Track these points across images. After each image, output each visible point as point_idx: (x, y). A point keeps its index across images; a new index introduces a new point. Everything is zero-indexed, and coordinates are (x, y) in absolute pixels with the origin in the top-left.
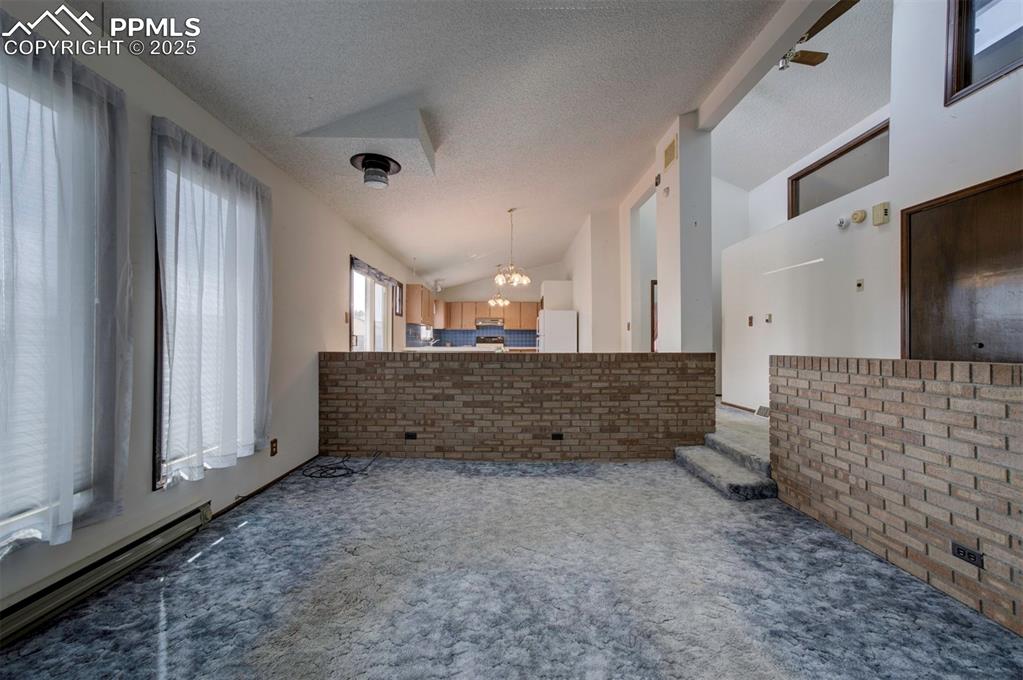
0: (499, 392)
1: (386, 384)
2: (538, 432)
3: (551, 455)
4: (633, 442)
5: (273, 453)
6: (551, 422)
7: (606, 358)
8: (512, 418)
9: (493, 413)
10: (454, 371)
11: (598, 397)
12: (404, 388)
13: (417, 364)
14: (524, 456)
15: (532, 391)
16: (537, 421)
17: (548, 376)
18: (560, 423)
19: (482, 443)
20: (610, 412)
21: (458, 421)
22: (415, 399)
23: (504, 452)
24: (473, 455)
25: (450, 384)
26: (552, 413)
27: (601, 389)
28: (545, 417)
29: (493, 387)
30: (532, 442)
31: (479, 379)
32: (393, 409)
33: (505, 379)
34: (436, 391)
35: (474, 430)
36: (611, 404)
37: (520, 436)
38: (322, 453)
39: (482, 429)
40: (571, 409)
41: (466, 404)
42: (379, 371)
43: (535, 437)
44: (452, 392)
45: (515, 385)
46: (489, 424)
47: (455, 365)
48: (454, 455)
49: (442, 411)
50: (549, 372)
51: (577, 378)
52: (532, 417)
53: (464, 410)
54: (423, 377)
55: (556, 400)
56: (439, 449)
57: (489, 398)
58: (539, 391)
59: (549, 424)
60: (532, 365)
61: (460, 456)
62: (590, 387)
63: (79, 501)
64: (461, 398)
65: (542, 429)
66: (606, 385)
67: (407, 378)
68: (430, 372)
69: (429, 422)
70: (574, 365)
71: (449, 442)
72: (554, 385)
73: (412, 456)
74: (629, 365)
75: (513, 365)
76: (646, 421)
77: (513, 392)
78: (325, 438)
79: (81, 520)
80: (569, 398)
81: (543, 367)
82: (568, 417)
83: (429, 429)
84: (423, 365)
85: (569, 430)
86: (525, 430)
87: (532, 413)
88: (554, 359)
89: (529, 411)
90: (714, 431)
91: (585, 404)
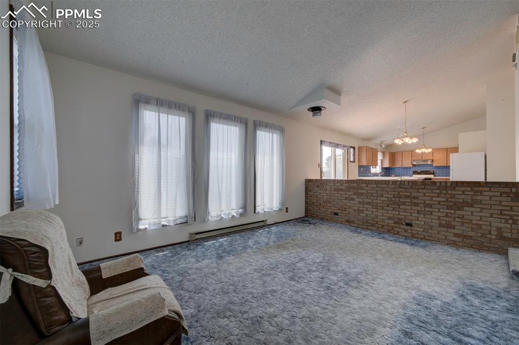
0: (375, 198)
1: (327, 192)
2: (397, 220)
3: (406, 234)
4: (465, 237)
5: (287, 212)
6: (405, 216)
7: (443, 184)
8: (382, 211)
9: (373, 208)
10: (354, 188)
12: (334, 194)
13: (339, 184)
14: (389, 231)
15: (393, 199)
16: (396, 215)
17: (403, 192)
18: (411, 218)
19: (367, 221)
20: (447, 216)
21: (356, 210)
22: (338, 199)
23: (378, 228)
24: (363, 226)
25: (353, 193)
26: (405, 212)
27: (439, 202)
28: (401, 213)
29: (372, 196)
30: (393, 225)
31: (365, 192)
32: (330, 202)
33: (379, 192)
34: (347, 196)
35: (364, 215)
36: (449, 211)
37: (387, 221)
38: (306, 216)
39: (367, 215)
40: (418, 211)
41: (359, 203)
42: (325, 187)
43: (395, 223)
44: (353, 197)
45: (384, 195)
46: (371, 213)
47: (355, 185)
48: (354, 225)
49: (349, 204)
50: (403, 190)
51: (421, 194)
52: (393, 212)
53: (359, 205)
54: (341, 190)
55: (408, 205)
56: (347, 221)
57: (371, 201)
58: (397, 199)
59: (403, 217)
60: (393, 186)
61: (357, 225)
62: (432, 200)
63: (241, 211)
64: (357, 200)
65: (399, 219)
66: (444, 199)
67: (335, 190)
68: (344, 188)
69: (344, 209)
70: (419, 187)
71: (352, 219)
72: (406, 197)
73: (336, 222)
74: (463, 189)
75: (383, 186)
76: (480, 226)
77: (383, 199)
78: (306, 212)
79: (241, 215)
80: (417, 205)
81: (399, 187)
82: (416, 215)
83: (343, 212)
84: (341, 185)
85: (417, 222)
86: (390, 218)
87: (394, 210)
88: (406, 184)
89: (392, 209)
91: (428, 209)
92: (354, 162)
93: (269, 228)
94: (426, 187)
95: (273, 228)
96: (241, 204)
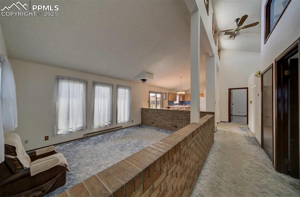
0: (166, 117)
1: (149, 114)
2: (172, 125)
3: (175, 130)
5: (132, 122)
6: (175, 123)
7: (186, 112)
8: (168, 122)
9: (165, 120)
10: (159, 112)
11: (185, 120)
12: (152, 115)
14: (170, 129)
15: (171, 117)
19: (163, 126)
21: (159, 121)
22: (153, 117)
23: (167, 128)
26: (175, 122)
27: (185, 118)
31: (163, 114)
32: (150, 118)
33: (167, 114)
34: (156, 116)
35: (162, 123)
36: (187, 122)
37: (169, 126)
38: (142, 124)
39: (163, 123)
41: (161, 118)
43: (172, 126)
44: (158, 116)
49: (157, 119)
50: (175, 114)
51: (180, 116)
52: (171, 122)
54: (154, 113)
55: (176, 119)
56: (156, 126)
57: (164, 118)
58: (173, 117)
60: (171, 112)
62: (183, 118)
63: (110, 123)
65: (173, 125)
66: (186, 117)
67: (152, 113)
69: (155, 121)
71: (158, 125)
72: (175, 116)
73: (152, 126)
75: (168, 112)
77: (168, 117)
78: (142, 122)
79: (110, 125)
80: (178, 119)
82: (178, 123)
84: (154, 111)
85: (178, 126)
86: (170, 124)
91: (181, 121)
92: (166, 99)
93: (123, 130)
94: (181, 113)
95: (125, 130)
96: (110, 120)
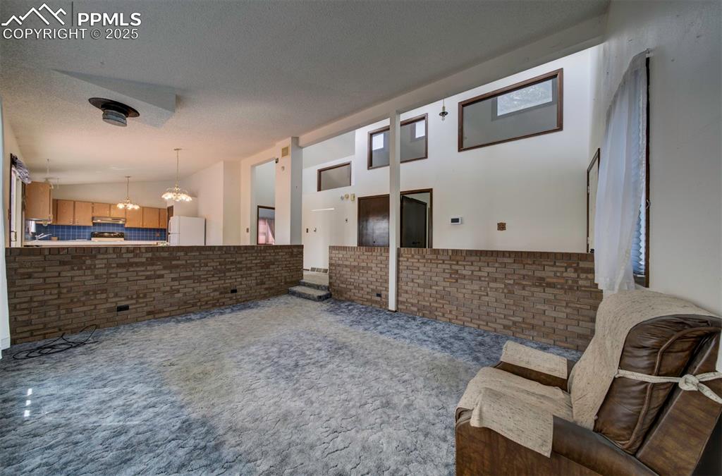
0: (198, 269)
1: (97, 272)
2: (223, 290)
3: (231, 302)
4: (271, 288)
6: (230, 283)
8: (206, 284)
9: (194, 283)
10: (164, 258)
11: (255, 268)
12: (116, 274)
13: (131, 255)
14: (214, 305)
15: (219, 267)
16: (222, 284)
17: (228, 258)
18: (236, 283)
19: (185, 303)
20: (261, 275)
21: (167, 291)
22: (128, 280)
23: (201, 306)
24: (178, 312)
25: (161, 267)
26: (231, 278)
27: (256, 264)
28: (227, 281)
29: (194, 267)
30: (219, 296)
31: (184, 262)
32: (104, 291)
33: (202, 261)
34: (149, 273)
35: (180, 295)
36: (261, 271)
37: (212, 294)
39: (185, 294)
40: (241, 275)
41: (173, 279)
42: (88, 262)
43: (221, 293)
44: (162, 272)
45: (209, 264)
46: (191, 290)
47: (166, 254)
48: (164, 315)
49: (154, 286)
50: (229, 256)
51: (244, 259)
52: (219, 282)
53: (173, 283)
54: (137, 264)
55: (233, 271)
56: (149, 313)
57: (191, 273)
58: (223, 267)
59: (229, 285)
60: (219, 252)
61: (168, 314)
62: (252, 263)
64: (169, 275)
65: (224, 288)
66: (259, 261)
67: (120, 265)
68: (144, 260)
69: (141, 295)
70: (242, 252)
71: (160, 307)
72: (232, 263)
73: (126, 322)
74: (269, 251)
75: (207, 253)
76: (277, 277)
77: (207, 268)
80: (240, 269)
81: (226, 253)
82: (240, 280)
83: (141, 301)
84: (135, 256)
85: (240, 287)
86: (215, 290)
87: (219, 280)
88: (232, 249)
89: (217, 279)
90: (302, 279)
91: (249, 272)
94: (248, 251)
